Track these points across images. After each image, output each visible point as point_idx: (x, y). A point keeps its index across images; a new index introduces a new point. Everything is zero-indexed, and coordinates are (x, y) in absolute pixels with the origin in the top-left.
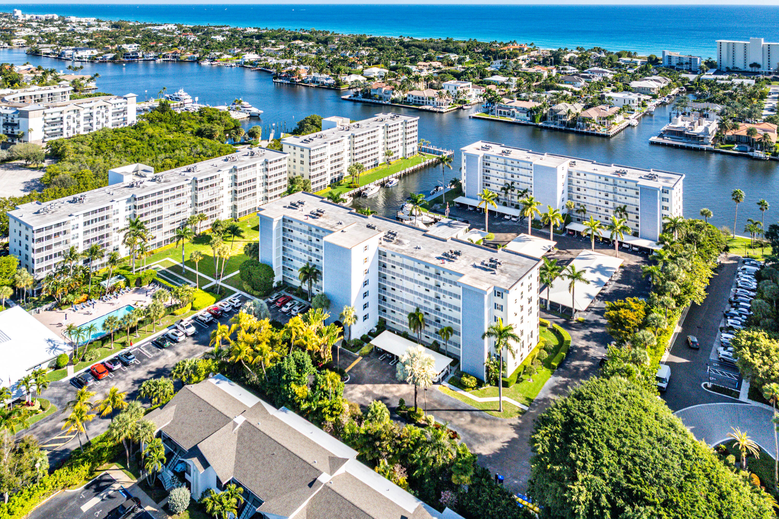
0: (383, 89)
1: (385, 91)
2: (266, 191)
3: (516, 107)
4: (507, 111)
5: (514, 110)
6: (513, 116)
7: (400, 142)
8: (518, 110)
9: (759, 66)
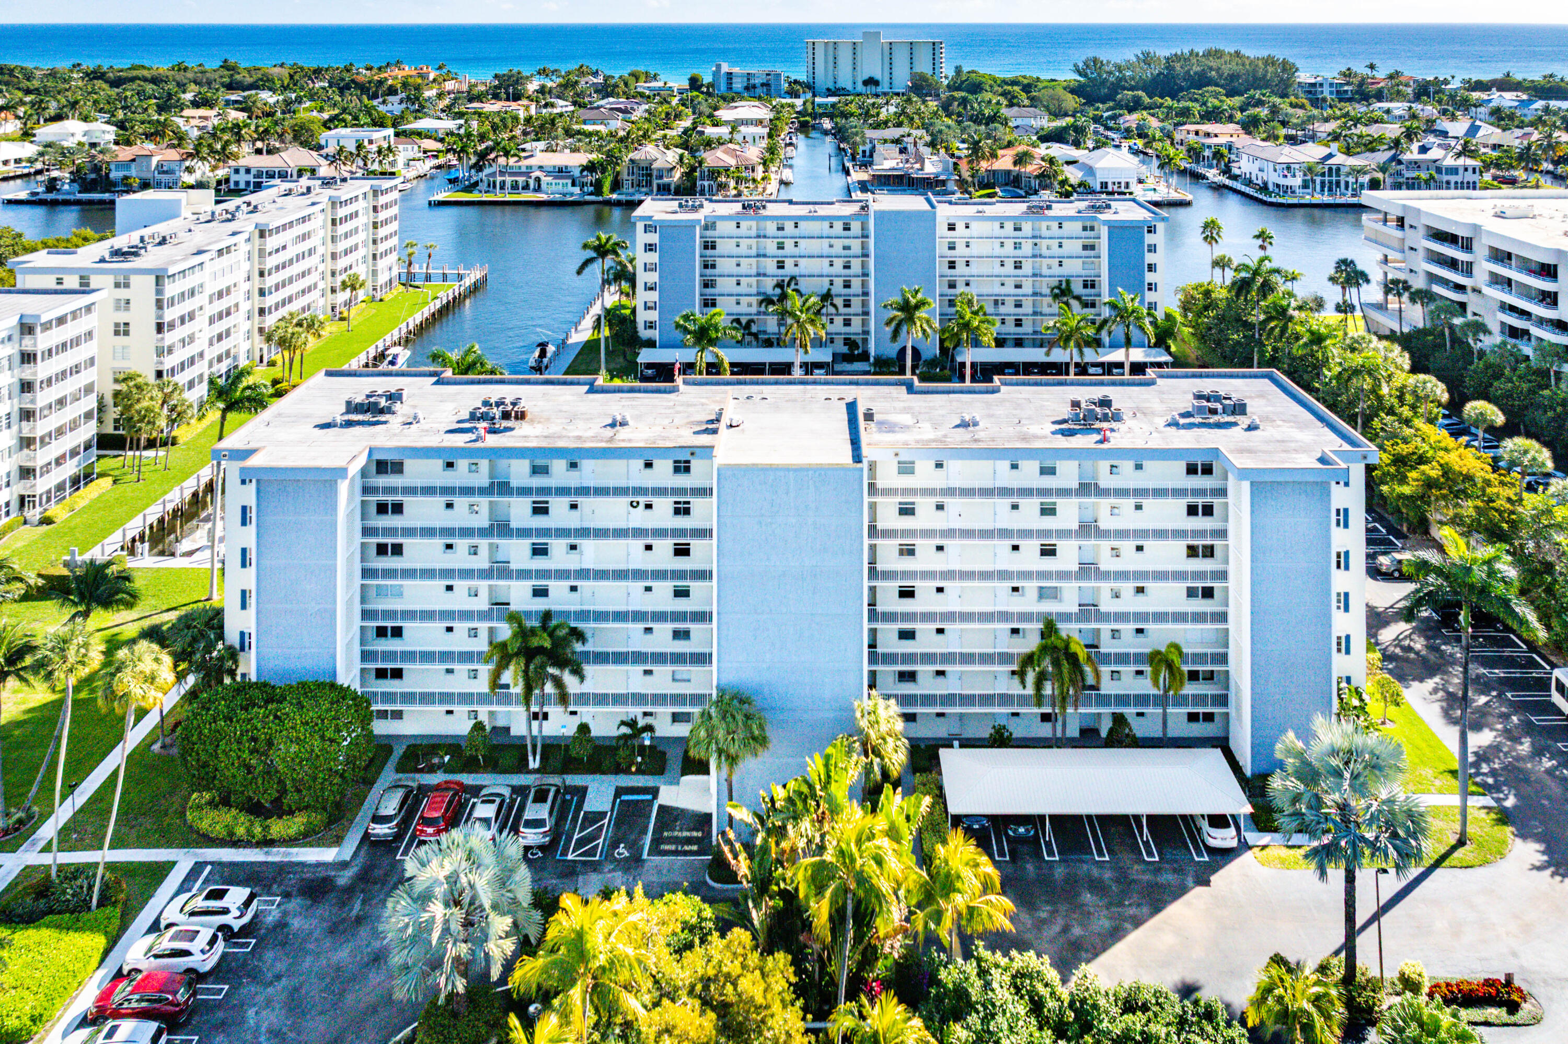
0: (154, 161)
1: (160, 165)
2: (27, 442)
3: (541, 168)
4: (521, 180)
5: (537, 173)
6: (538, 189)
7: (362, 252)
8: (548, 173)
9: (876, 83)
